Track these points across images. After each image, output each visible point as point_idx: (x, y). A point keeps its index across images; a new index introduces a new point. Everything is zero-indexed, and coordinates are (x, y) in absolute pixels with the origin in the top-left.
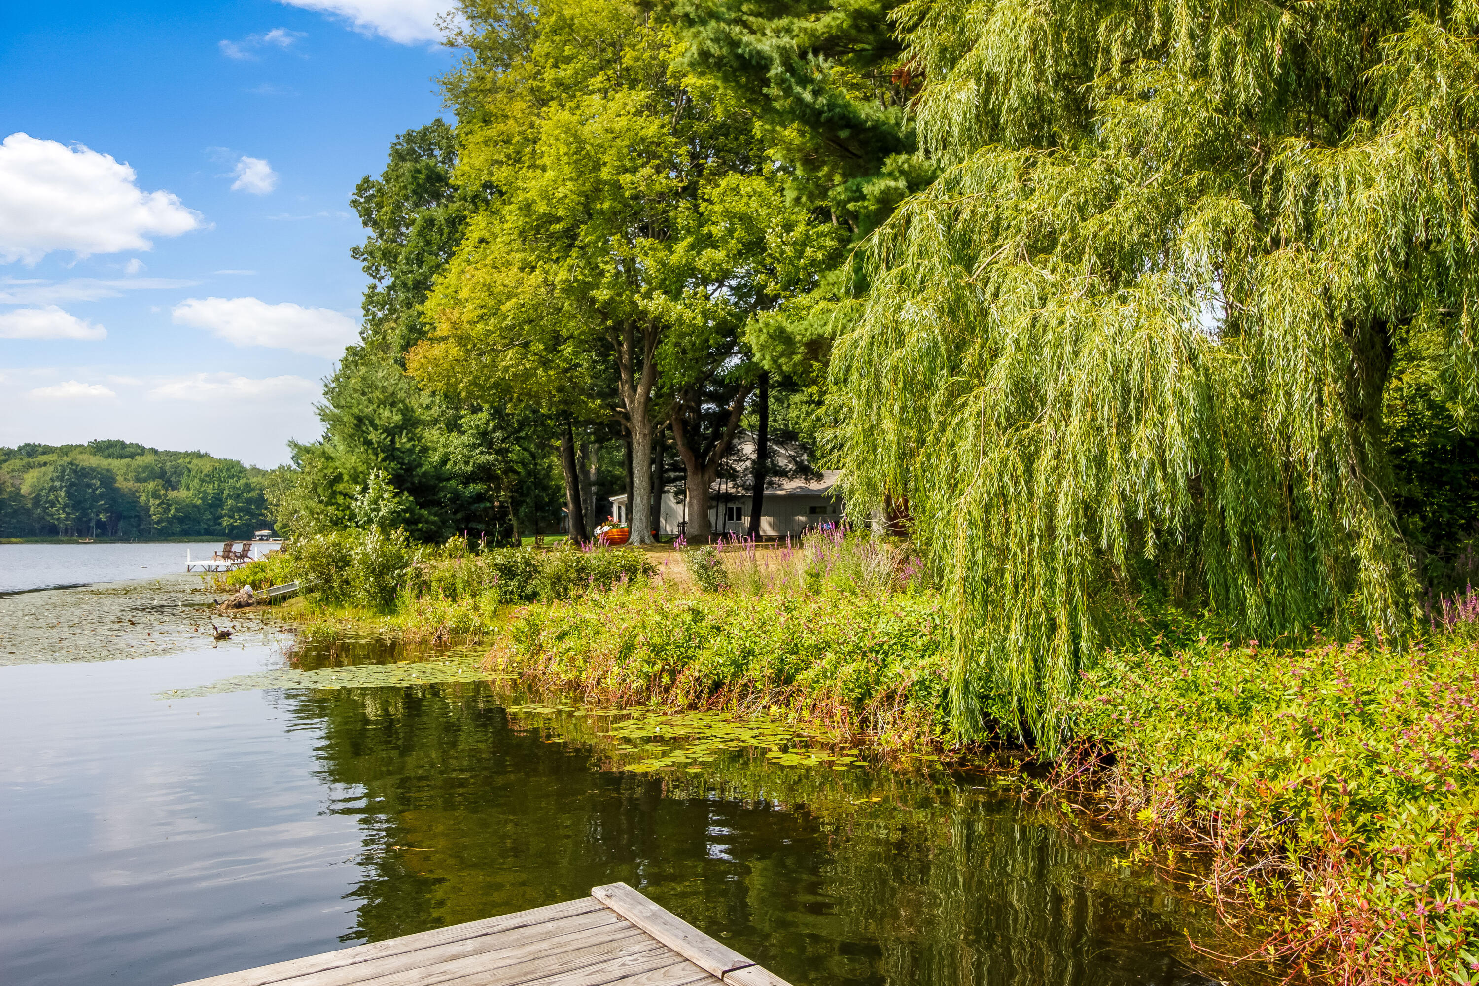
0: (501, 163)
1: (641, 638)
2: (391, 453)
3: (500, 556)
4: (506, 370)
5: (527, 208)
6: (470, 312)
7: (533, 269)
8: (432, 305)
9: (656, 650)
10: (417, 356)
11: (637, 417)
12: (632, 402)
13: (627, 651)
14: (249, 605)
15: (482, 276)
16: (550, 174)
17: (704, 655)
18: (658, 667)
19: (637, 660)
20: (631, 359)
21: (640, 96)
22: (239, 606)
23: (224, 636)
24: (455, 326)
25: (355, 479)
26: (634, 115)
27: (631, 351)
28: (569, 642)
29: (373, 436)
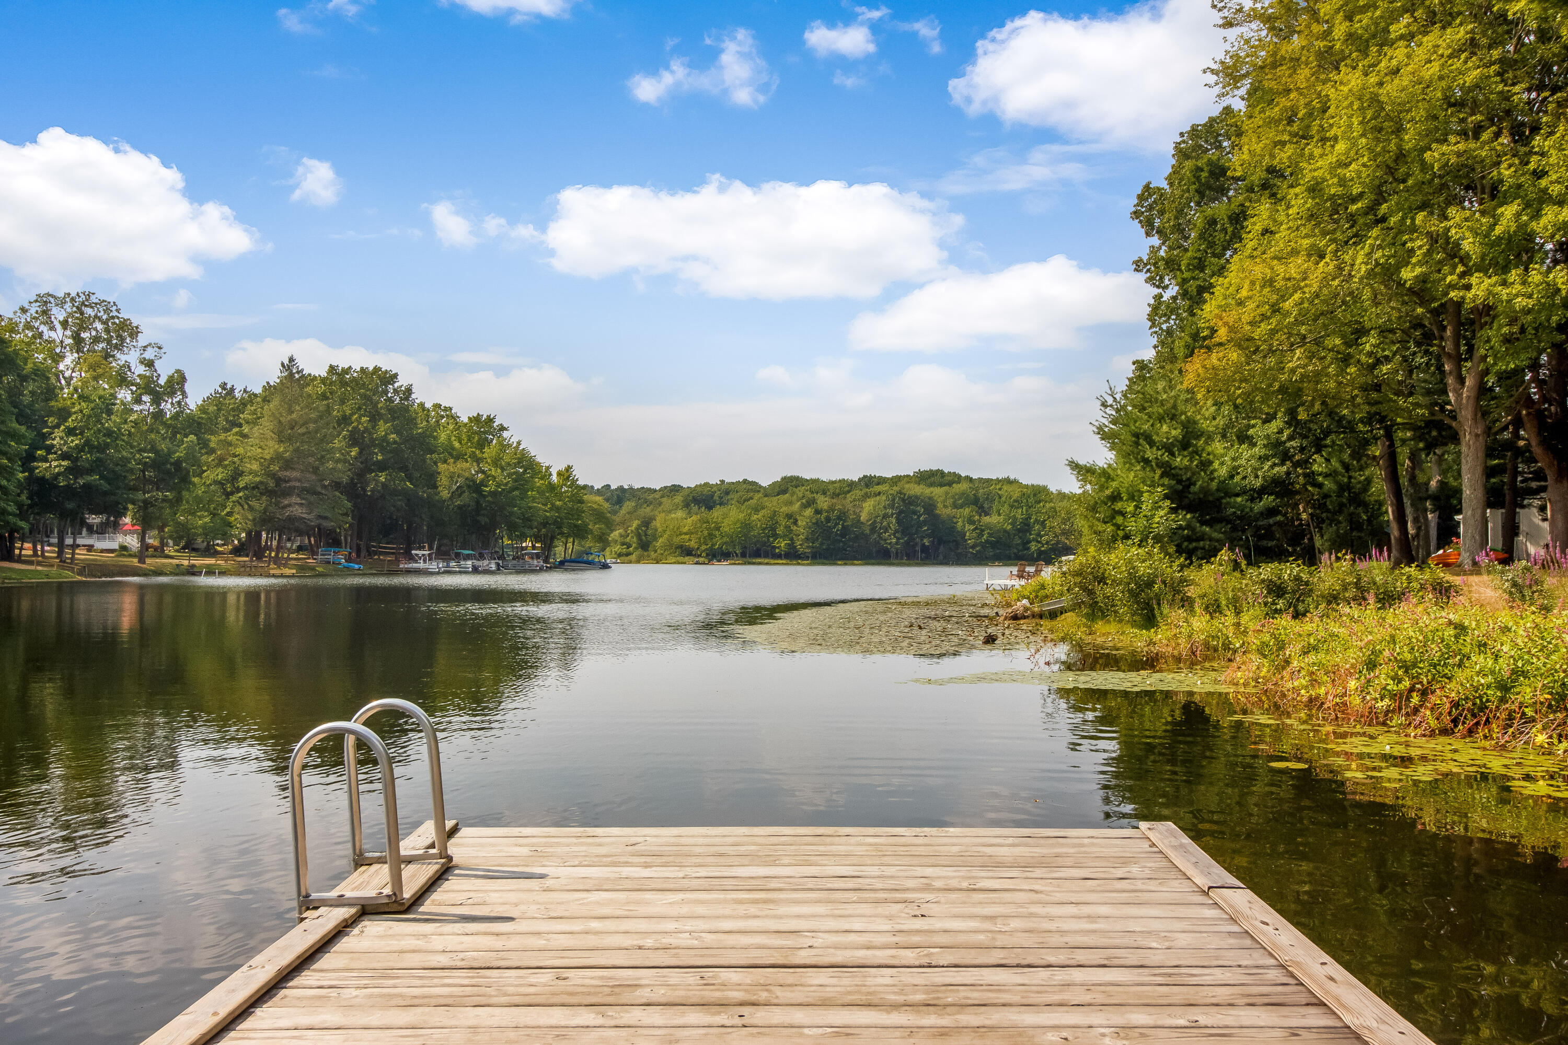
0: (1283, 144)
1: (1386, 653)
2: (1168, 471)
3: (1267, 571)
4: (1293, 371)
5: (1315, 189)
6: (1249, 312)
7: (1322, 256)
8: (1209, 309)
9: (1406, 667)
10: (1195, 367)
11: (1466, 415)
12: (1459, 395)
13: (1372, 665)
14: (1025, 617)
15: (1259, 270)
16: (1341, 147)
17: (1461, 675)
18: (1407, 683)
19: (1382, 677)
20: (1457, 345)
21: (1459, 33)
22: (1015, 618)
23: (990, 640)
24: (1232, 329)
25: (1132, 498)
26: (1450, 57)
27: (1457, 337)
28: (1312, 658)
29: (1150, 454)
